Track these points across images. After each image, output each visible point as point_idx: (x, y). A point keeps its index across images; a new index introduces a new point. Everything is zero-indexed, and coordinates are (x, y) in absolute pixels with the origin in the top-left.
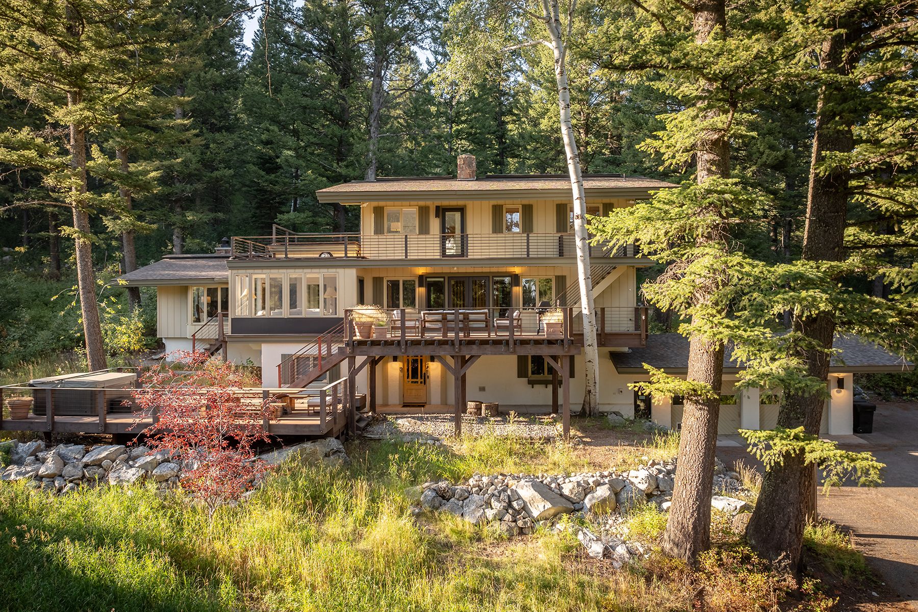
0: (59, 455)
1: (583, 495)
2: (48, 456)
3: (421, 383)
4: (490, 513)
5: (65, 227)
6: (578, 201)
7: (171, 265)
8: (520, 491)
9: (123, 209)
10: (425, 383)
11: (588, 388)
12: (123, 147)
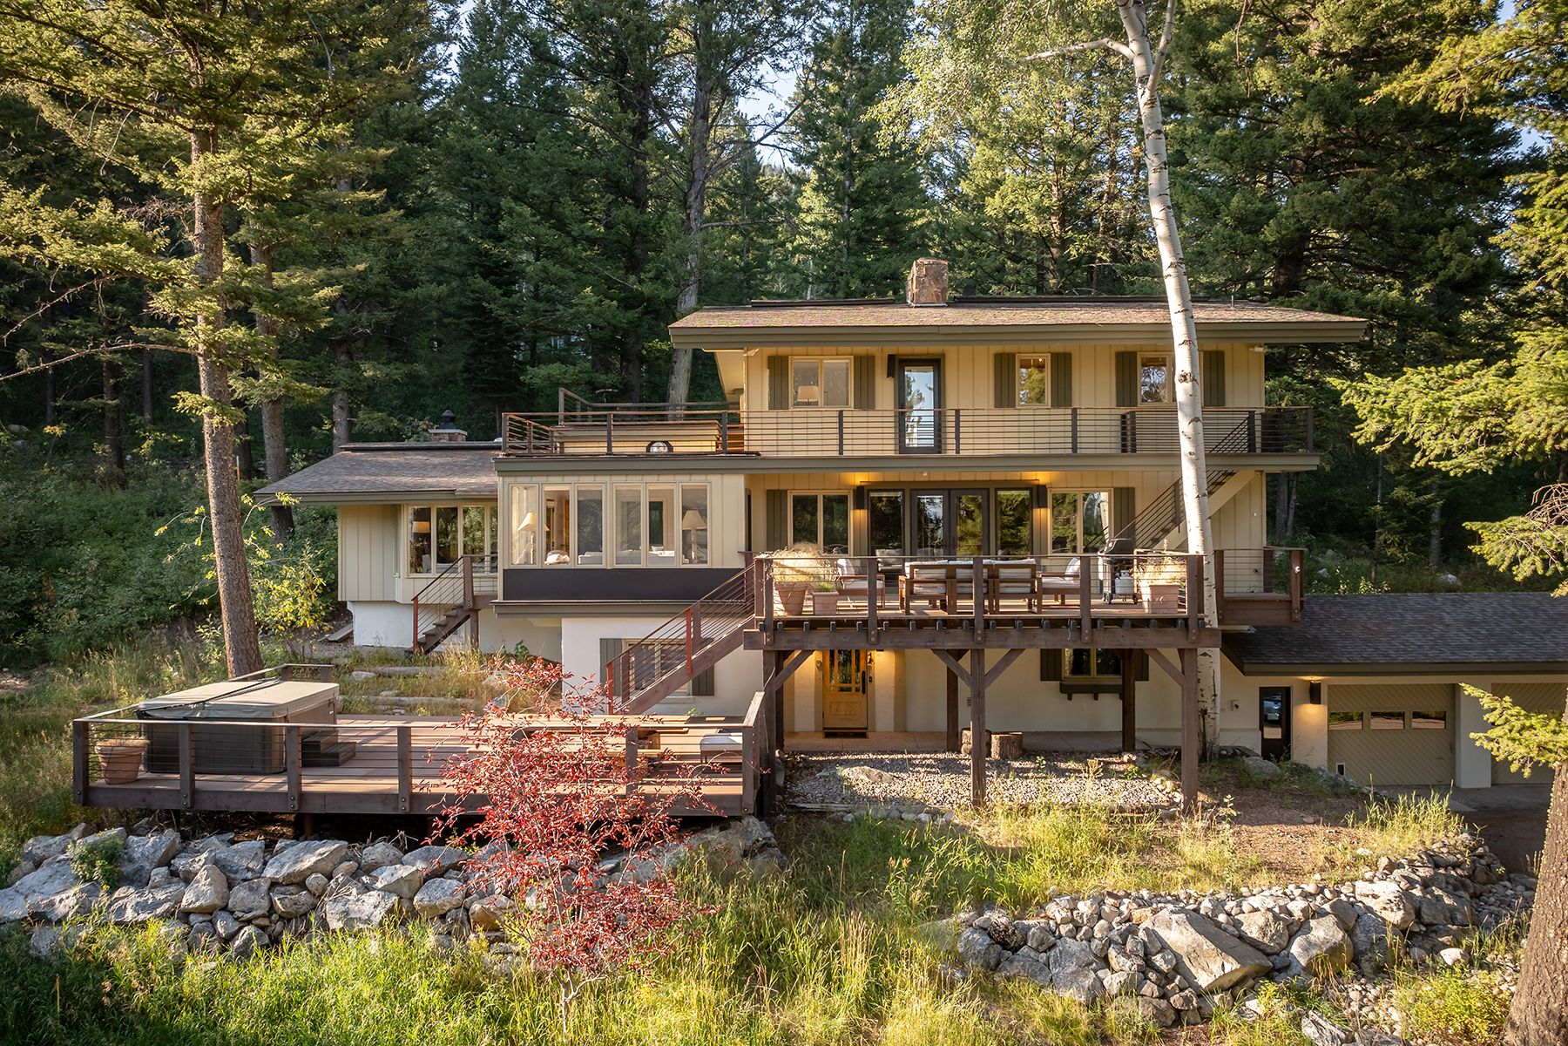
0: (216, 862)
1: (1286, 938)
2: (197, 866)
3: (857, 690)
4: (1112, 981)
5: (185, 394)
6: (1185, 348)
7: (360, 463)
8: (1163, 933)
9: (266, 358)
10: (864, 692)
11: (1201, 706)
12: (268, 242)
